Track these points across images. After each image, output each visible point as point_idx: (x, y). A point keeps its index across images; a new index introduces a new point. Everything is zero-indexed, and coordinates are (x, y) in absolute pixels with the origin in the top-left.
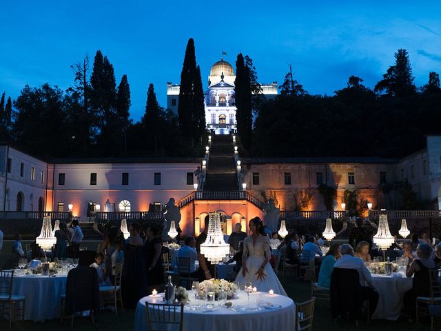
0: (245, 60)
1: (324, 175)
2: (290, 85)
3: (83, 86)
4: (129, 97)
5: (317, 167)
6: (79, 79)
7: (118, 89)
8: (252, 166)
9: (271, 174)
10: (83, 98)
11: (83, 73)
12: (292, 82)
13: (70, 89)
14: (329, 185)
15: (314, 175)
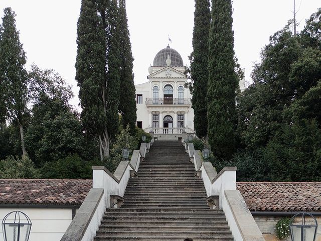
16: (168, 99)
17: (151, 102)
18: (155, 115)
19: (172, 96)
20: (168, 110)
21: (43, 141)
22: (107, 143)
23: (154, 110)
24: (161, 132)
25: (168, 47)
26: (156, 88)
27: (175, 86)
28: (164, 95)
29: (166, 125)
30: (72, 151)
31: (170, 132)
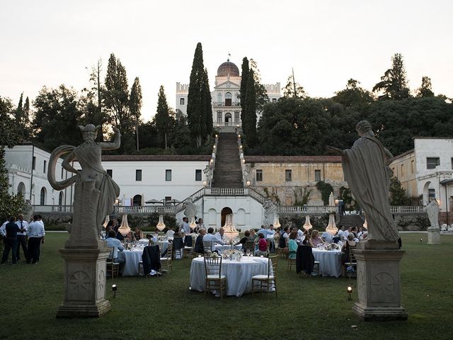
0: (250, 63)
1: (322, 172)
2: (293, 87)
3: (96, 86)
4: (141, 97)
5: (315, 165)
6: (93, 79)
7: (130, 91)
8: (256, 164)
9: (273, 171)
10: (97, 98)
11: (97, 74)
12: (294, 84)
13: (85, 89)
14: (326, 182)
15: (313, 172)
16: (228, 102)
17: (216, 105)
18: (219, 113)
19: (231, 100)
20: (229, 109)
21: (176, 140)
22: (200, 139)
23: (218, 109)
24: (223, 125)
25: (228, 60)
26: (220, 95)
27: (233, 93)
28: (226, 99)
29: (227, 120)
30: (188, 144)
31: (229, 125)
